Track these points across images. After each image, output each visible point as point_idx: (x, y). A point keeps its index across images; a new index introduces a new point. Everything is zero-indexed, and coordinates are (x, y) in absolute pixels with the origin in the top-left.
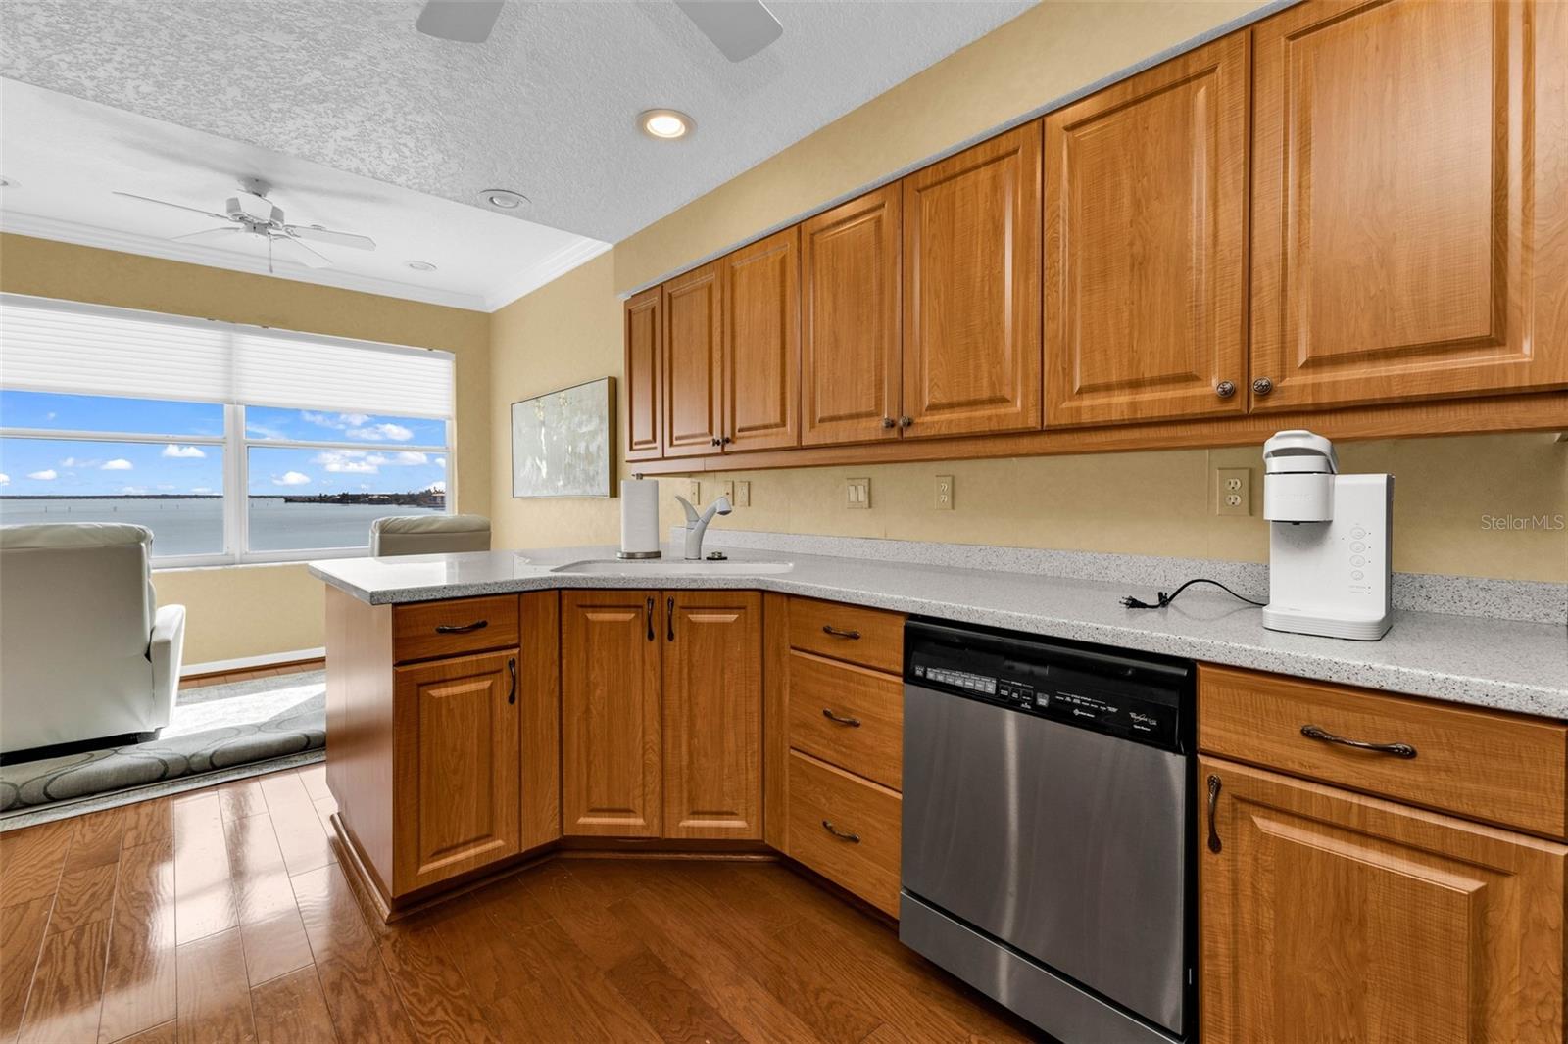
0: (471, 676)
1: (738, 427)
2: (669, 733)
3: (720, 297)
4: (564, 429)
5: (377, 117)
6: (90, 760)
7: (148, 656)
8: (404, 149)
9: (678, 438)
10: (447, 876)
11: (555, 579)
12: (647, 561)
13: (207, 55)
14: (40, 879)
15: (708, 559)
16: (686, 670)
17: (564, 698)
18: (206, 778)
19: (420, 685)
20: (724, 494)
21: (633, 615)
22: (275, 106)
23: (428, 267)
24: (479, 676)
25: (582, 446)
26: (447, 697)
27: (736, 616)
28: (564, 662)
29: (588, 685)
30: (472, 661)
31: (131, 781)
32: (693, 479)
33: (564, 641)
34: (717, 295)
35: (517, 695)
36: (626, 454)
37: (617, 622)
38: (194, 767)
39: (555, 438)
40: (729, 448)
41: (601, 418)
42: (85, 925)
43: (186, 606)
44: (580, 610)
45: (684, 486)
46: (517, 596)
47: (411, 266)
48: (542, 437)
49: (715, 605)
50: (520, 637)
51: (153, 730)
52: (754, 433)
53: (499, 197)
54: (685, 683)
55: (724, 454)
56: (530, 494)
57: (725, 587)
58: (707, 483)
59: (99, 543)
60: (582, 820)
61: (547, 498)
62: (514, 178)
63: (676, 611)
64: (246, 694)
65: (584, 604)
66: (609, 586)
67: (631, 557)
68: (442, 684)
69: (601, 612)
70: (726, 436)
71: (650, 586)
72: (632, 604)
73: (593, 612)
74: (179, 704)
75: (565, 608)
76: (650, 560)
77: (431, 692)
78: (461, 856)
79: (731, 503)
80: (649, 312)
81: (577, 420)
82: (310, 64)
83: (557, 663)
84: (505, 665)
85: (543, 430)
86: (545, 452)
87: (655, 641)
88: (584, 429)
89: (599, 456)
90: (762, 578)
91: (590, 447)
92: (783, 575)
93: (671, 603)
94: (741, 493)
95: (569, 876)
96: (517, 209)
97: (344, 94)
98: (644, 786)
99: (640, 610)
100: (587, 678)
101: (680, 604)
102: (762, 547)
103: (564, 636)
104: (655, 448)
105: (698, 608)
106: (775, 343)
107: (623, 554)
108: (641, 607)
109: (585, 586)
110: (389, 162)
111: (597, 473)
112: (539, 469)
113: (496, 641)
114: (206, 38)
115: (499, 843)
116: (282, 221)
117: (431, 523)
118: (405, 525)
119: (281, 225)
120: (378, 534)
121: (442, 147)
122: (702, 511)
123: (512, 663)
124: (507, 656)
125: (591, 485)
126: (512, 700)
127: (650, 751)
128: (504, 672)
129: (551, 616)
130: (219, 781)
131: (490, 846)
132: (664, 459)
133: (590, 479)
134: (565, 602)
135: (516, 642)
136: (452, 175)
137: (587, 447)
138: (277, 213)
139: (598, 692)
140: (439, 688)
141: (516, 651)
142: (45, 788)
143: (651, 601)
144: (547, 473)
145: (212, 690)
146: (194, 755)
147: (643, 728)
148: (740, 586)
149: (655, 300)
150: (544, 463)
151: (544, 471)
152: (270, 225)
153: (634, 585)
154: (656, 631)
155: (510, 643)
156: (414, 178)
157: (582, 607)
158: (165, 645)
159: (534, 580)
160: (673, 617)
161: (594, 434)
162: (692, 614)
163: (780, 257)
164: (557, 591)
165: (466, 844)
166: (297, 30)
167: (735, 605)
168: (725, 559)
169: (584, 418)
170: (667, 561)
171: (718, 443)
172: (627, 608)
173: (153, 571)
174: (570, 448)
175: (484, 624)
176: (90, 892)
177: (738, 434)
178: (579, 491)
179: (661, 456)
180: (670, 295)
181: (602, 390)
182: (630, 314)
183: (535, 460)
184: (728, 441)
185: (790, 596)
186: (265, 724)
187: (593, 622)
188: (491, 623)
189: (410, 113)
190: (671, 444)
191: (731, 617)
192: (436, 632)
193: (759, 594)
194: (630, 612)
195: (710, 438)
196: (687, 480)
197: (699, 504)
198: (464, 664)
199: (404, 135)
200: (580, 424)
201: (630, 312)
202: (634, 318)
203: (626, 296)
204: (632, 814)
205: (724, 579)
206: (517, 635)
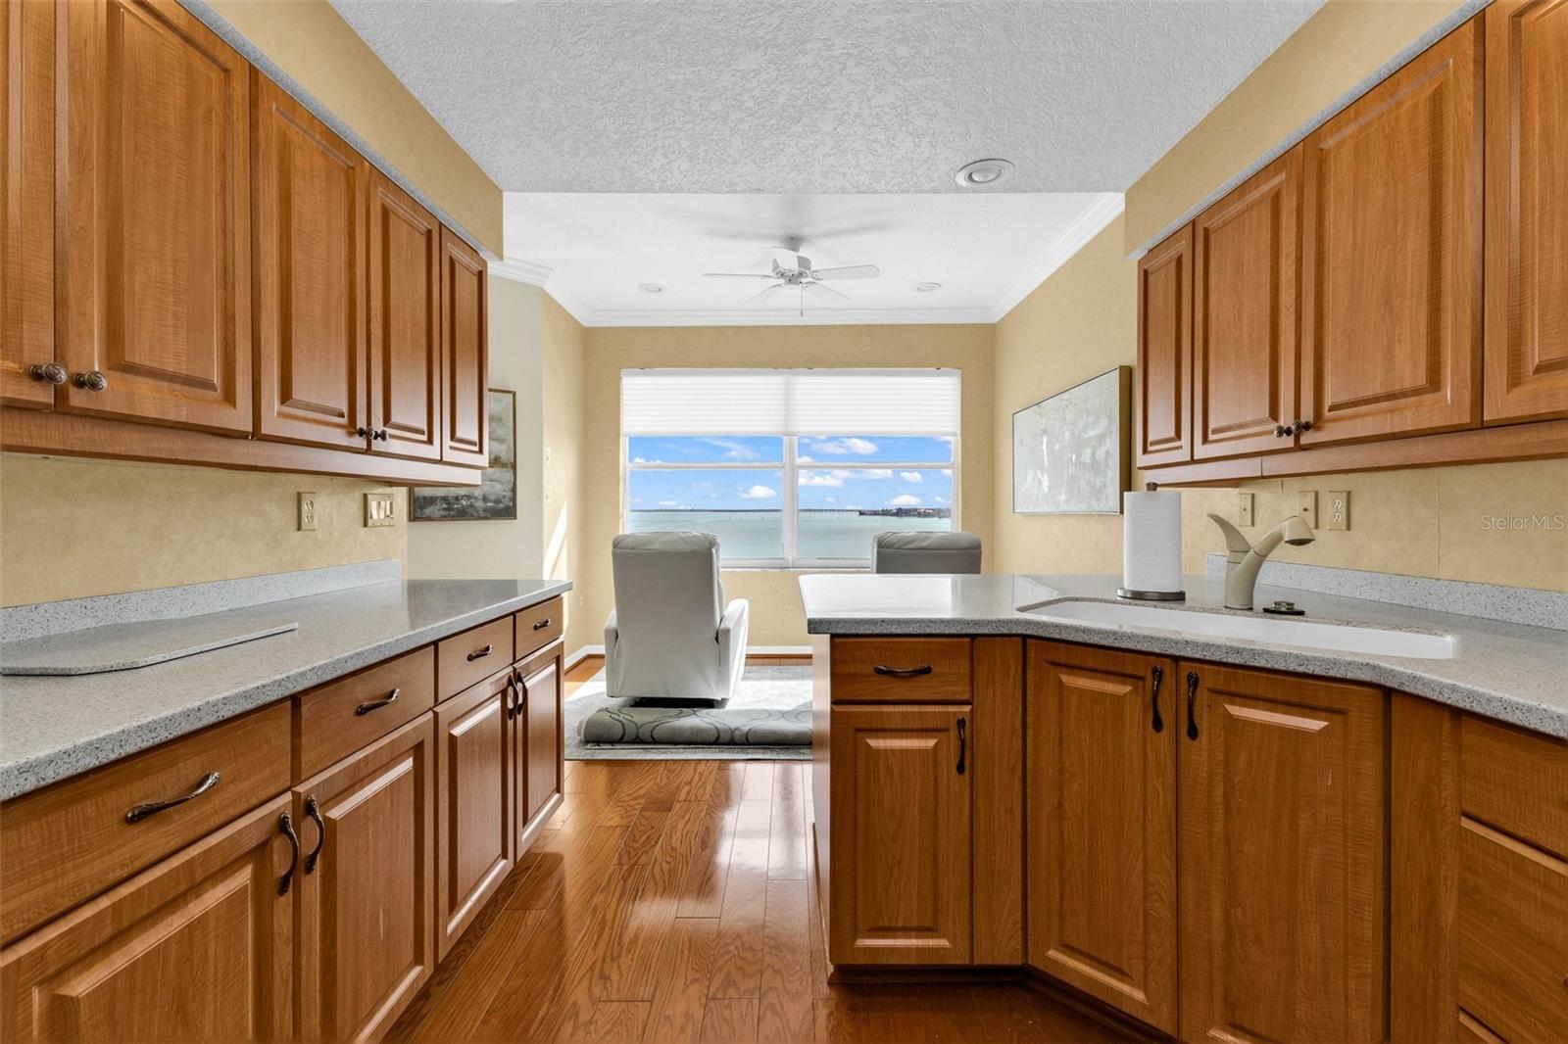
0: (912, 730)
1: (1328, 402)
2: (1189, 882)
3: (1294, 204)
4: (1067, 436)
5: (846, 117)
6: (678, 716)
7: (717, 639)
8: (876, 146)
9: (1216, 431)
10: (884, 961)
11: (1018, 622)
12: (1161, 604)
13: (709, 110)
14: (629, 809)
15: (1266, 610)
16: (1220, 791)
17: (1029, 780)
18: (743, 751)
19: (858, 730)
20: (1298, 511)
21: (1129, 688)
22: (766, 143)
23: (934, 286)
24: (923, 732)
25: (1087, 453)
26: (886, 751)
27: (1326, 723)
28: (1030, 732)
29: (1061, 772)
30: (914, 712)
31: (699, 740)
32: (1243, 490)
33: (1029, 705)
34: (1289, 204)
35: (967, 763)
36: (1140, 459)
37: (1104, 695)
38: (736, 739)
39: (1057, 447)
40: (1306, 438)
41: (1110, 418)
42: (635, 864)
43: (748, 600)
44: (1052, 669)
45: (1229, 502)
46: (968, 640)
47: (919, 289)
48: (1044, 447)
49: (1279, 697)
50: (972, 692)
51: (720, 699)
52: (1363, 409)
53: (980, 171)
54: (1220, 812)
55: (1299, 447)
56: (1030, 510)
57: (1301, 669)
58: (1265, 496)
59: (688, 548)
60: (1052, 953)
61: (1049, 515)
62: (991, 138)
63: (1203, 697)
64: (789, 679)
65: (1057, 660)
66: (1091, 641)
67: (1138, 596)
68: (880, 734)
69: (1079, 676)
70: (1303, 420)
71: (1157, 650)
72: (1128, 671)
73: (1069, 674)
74: (744, 678)
75: (1031, 663)
76: (1166, 604)
77: (868, 741)
78: (901, 942)
79: (1312, 524)
80: (1174, 264)
81: (1081, 424)
82: (780, 79)
83: (1020, 734)
84: (953, 724)
85: (1045, 439)
86: (1046, 463)
87: (1165, 732)
88: (1091, 433)
89: (1107, 465)
90: (1383, 665)
91: (1098, 453)
92: (1438, 664)
93: (1194, 681)
94: (1333, 509)
95: (1034, 1022)
96: (1001, 180)
97: (813, 101)
98: (1146, 945)
99: (1141, 683)
100: (1061, 761)
101: (1210, 685)
102: (1376, 597)
103: (1030, 698)
104: (1181, 447)
105: (1245, 697)
106: (1416, 244)
107: (1126, 592)
108: (1142, 678)
109: (1057, 636)
110: (866, 169)
111: (1105, 485)
112: (1040, 482)
113: (945, 692)
114: (704, 91)
115: (944, 943)
116: (810, 269)
117: (923, 540)
118: (899, 541)
119: (808, 272)
120: (875, 549)
121: (911, 127)
122: (1255, 537)
123: (961, 723)
124: (955, 713)
125: (1098, 499)
126: (961, 769)
127: (1156, 897)
128: (952, 731)
129: (1012, 672)
130: (750, 757)
131: (932, 943)
132: (1193, 461)
133: (1097, 493)
134: (1031, 655)
135: (966, 697)
136: (926, 161)
137: (1093, 454)
138: (804, 262)
139: (1076, 786)
140: (877, 738)
141: (967, 709)
142: (651, 732)
143: (1158, 674)
144: (1049, 487)
145: (769, 670)
146: (736, 729)
147: (1145, 860)
148: (1332, 673)
149: (1183, 246)
150: (1046, 475)
151: (1046, 484)
152: (801, 274)
153: (1130, 645)
154: (1167, 716)
155: (958, 697)
156: (892, 178)
157: (1053, 664)
158: (727, 631)
159: (988, 623)
160: (1197, 703)
161: (1101, 439)
162: (1232, 703)
163: (1429, 91)
164: (1020, 639)
165: (906, 931)
166: (762, 42)
167: (1323, 703)
168: (1301, 613)
169: (1091, 420)
170: (1193, 609)
171: (1288, 432)
172: (1121, 676)
173: (721, 570)
174: (1074, 458)
175: (928, 671)
176: (647, 835)
177: (1327, 414)
178: (1081, 507)
179: (1189, 459)
180: (1206, 231)
181: (1113, 381)
182: (1145, 275)
183: (1036, 472)
184: (1307, 427)
185: (1458, 714)
186: (787, 712)
187: (1069, 688)
188: (936, 669)
189: (873, 96)
190: (1205, 440)
191: (1315, 725)
192: (873, 671)
193: (1378, 694)
194: (1125, 684)
195: (1273, 426)
196: (1233, 492)
197: (1253, 524)
198: (904, 715)
199: (873, 128)
200: (1086, 428)
201: (1146, 273)
202: (1151, 278)
203: (1139, 253)
204: (1126, 979)
205: (1297, 656)
206: (968, 688)
